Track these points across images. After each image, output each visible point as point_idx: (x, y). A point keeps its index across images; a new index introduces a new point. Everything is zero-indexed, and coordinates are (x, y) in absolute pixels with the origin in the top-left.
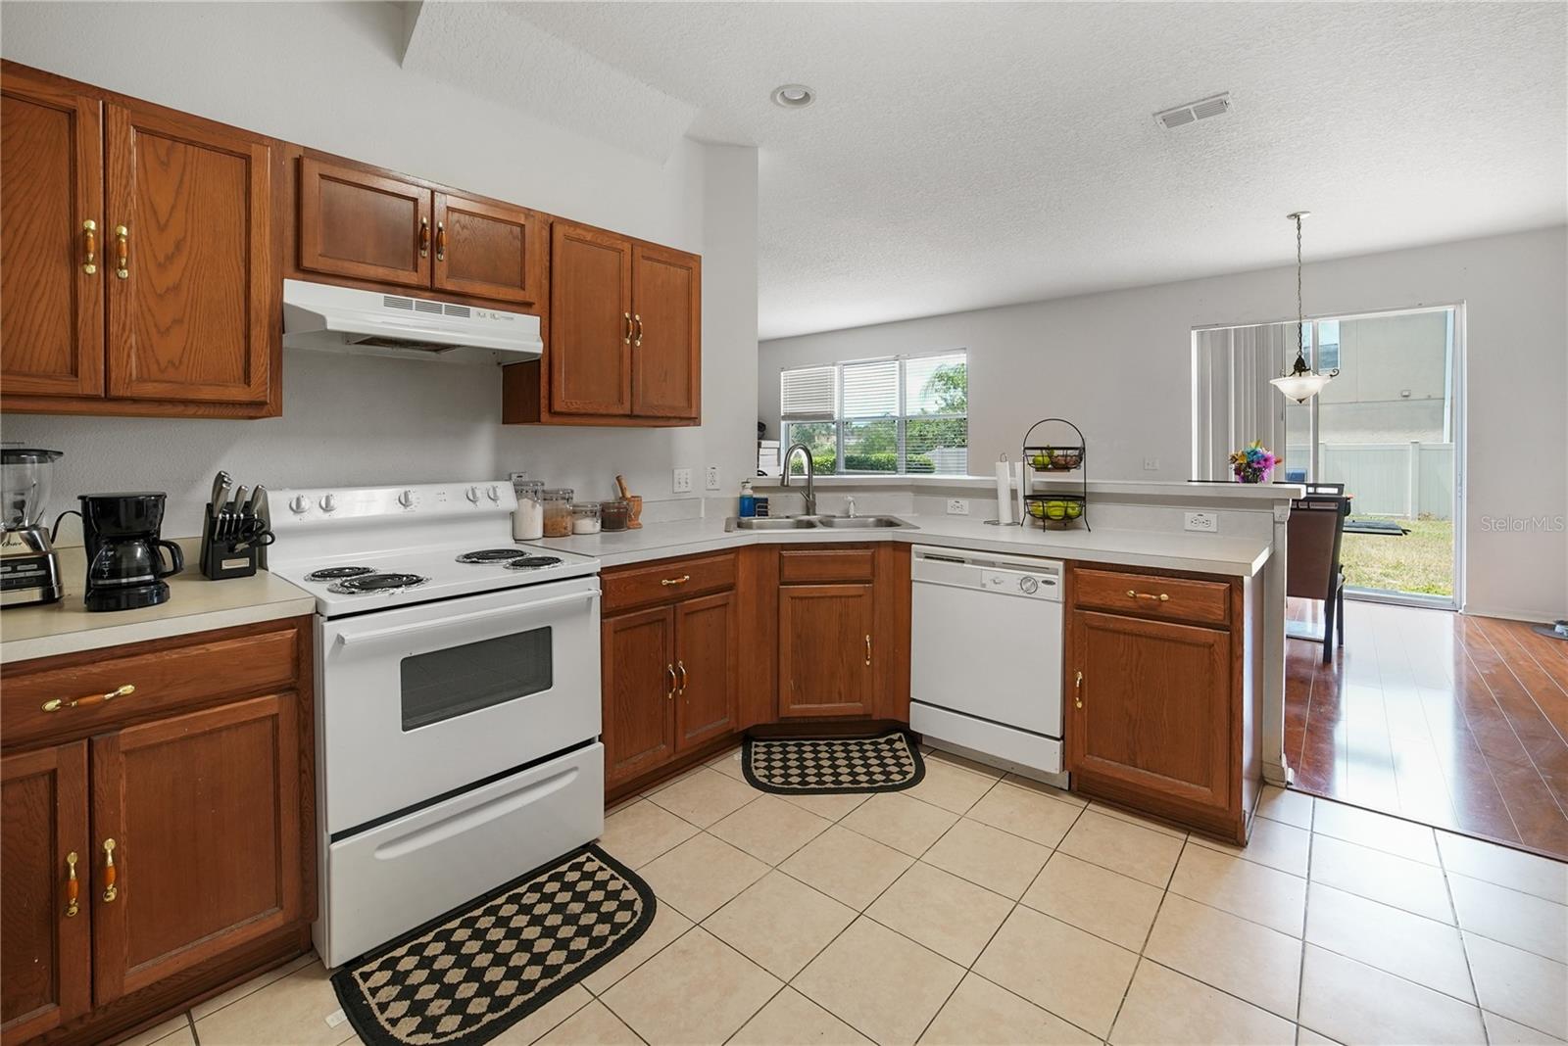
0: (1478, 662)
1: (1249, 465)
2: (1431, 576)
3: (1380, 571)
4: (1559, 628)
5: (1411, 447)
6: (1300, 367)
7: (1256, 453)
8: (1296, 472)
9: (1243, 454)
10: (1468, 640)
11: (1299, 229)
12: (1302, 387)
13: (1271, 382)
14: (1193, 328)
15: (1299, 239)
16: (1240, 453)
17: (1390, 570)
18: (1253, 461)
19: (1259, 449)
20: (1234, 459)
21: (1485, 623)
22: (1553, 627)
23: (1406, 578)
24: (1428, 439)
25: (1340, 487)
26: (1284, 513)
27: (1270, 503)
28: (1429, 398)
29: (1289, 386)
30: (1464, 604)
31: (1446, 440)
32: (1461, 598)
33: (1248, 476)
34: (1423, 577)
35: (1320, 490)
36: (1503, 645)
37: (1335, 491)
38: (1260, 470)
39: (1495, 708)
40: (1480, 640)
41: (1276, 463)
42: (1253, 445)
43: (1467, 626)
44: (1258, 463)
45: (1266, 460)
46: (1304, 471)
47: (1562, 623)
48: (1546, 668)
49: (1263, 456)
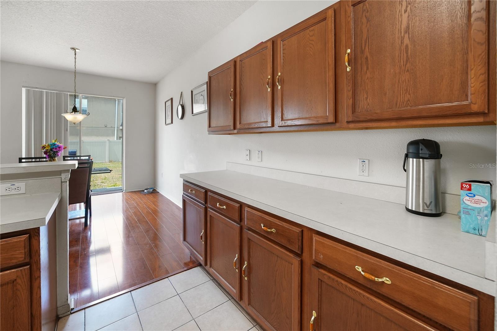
0: (131, 208)
1: (51, 150)
2: (114, 180)
3: (100, 181)
4: (145, 191)
5: (107, 141)
6: (75, 110)
7: (55, 145)
8: (72, 151)
9: (48, 145)
10: (126, 201)
11: (75, 55)
12: (76, 118)
13: (62, 115)
14: (23, 87)
15: (75, 59)
16: (47, 145)
17: (103, 181)
18: (53, 148)
19: (56, 143)
20: (44, 147)
21: (129, 194)
22: (144, 191)
23: (108, 182)
24: (111, 139)
25: (89, 156)
26: (67, 176)
27: (59, 173)
28: (112, 127)
29: (70, 117)
30: (125, 189)
31: (116, 139)
32: (124, 187)
33: (51, 155)
34: (112, 181)
35: (82, 158)
36: (135, 200)
37: (87, 158)
38: (57, 152)
39: (137, 224)
40: (130, 200)
41: (64, 149)
42: (53, 141)
43: (126, 196)
44: (56, 149)
45: (60, 147)
46: (76, 151)
47: (146, 189)
48: (145, 205)
49: (58, 146)
